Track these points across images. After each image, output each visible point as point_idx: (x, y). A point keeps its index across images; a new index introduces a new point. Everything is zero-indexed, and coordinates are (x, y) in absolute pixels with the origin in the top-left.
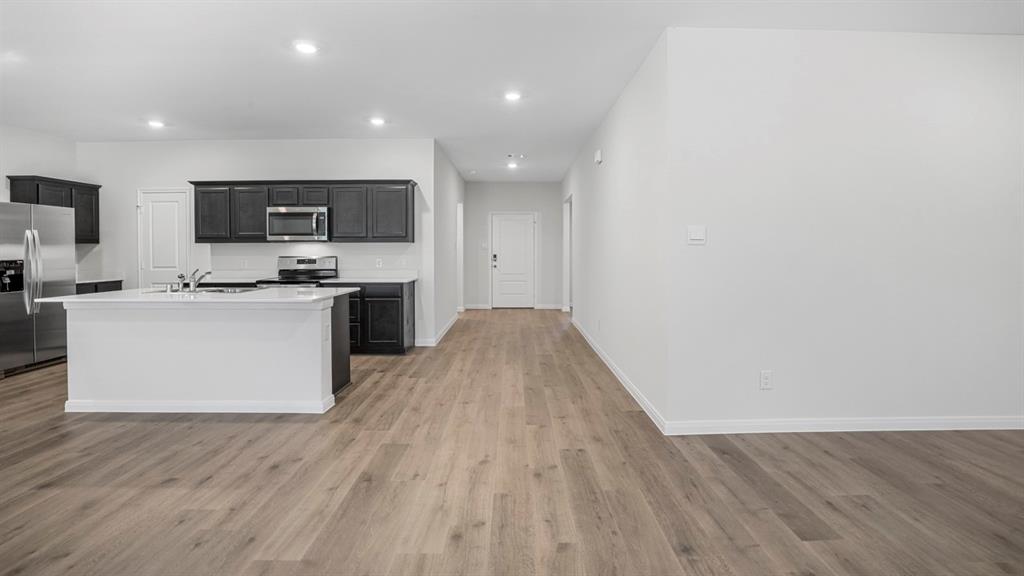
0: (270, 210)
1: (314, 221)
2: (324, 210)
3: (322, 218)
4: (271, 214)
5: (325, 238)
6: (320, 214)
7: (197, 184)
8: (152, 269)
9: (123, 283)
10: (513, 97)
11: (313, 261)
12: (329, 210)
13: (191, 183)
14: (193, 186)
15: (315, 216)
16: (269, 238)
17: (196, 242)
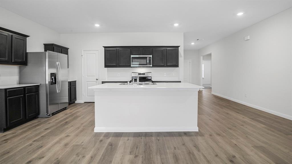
0: (132, 56)
1: (148, 60)
2: (151, 56)
3: (150, 59)
4: (132, 58)
5: (151, 66)
6: (150, 58)
7: (105, 47)
8: (86, 77)
9: (76, 82)
10: (240, 14)
11: (144, 74)
12: (152, 56)
13: (103, 47)
14: (104, 48)
15: (148, 58)
16: (132, 66)
17: (105, 67)
